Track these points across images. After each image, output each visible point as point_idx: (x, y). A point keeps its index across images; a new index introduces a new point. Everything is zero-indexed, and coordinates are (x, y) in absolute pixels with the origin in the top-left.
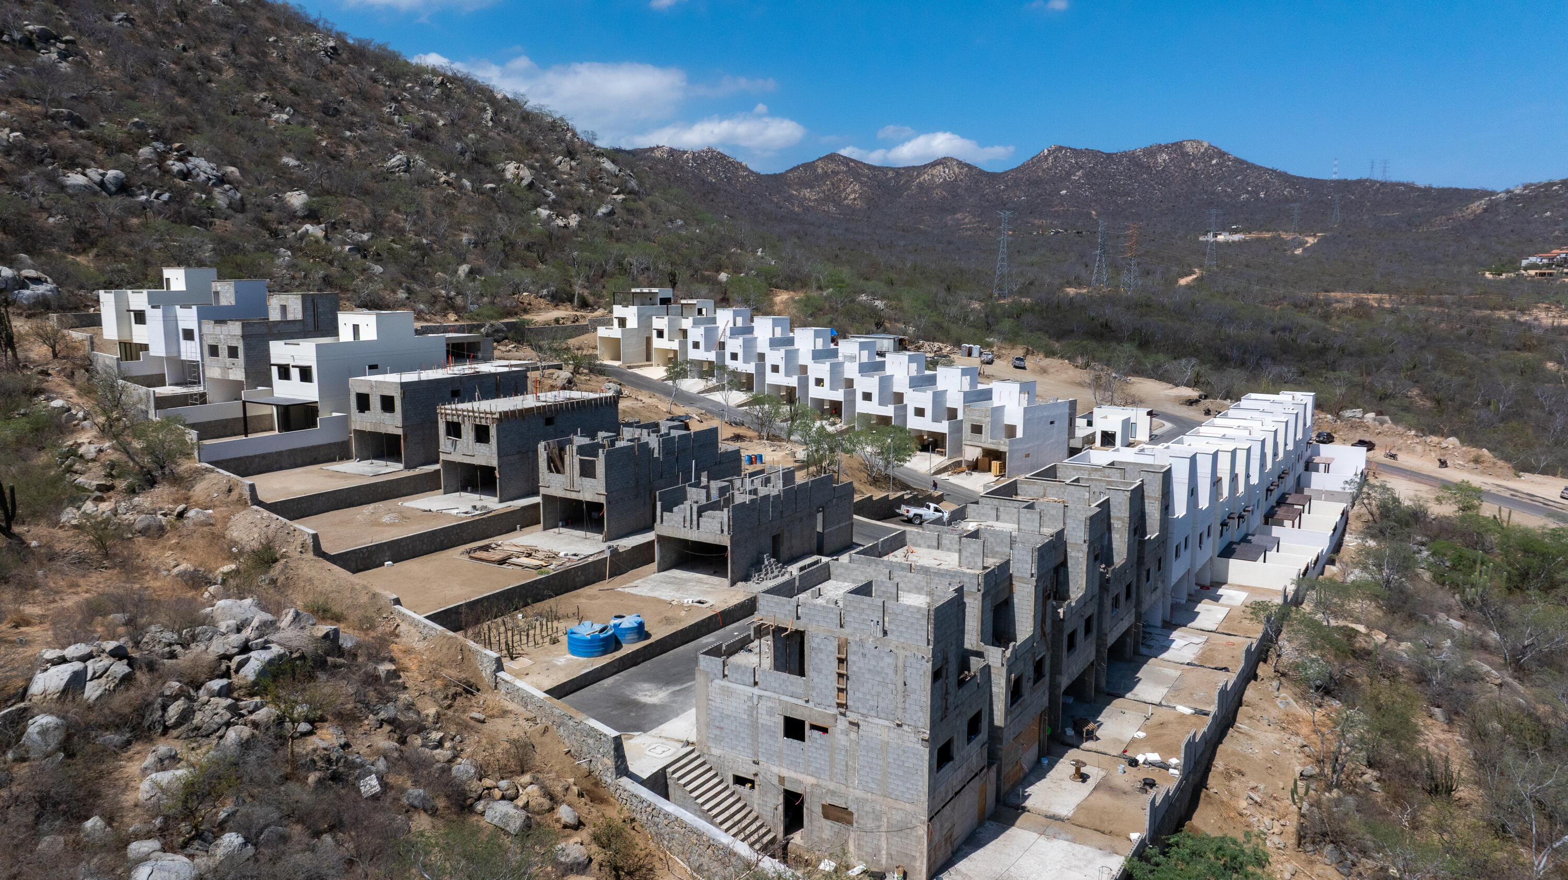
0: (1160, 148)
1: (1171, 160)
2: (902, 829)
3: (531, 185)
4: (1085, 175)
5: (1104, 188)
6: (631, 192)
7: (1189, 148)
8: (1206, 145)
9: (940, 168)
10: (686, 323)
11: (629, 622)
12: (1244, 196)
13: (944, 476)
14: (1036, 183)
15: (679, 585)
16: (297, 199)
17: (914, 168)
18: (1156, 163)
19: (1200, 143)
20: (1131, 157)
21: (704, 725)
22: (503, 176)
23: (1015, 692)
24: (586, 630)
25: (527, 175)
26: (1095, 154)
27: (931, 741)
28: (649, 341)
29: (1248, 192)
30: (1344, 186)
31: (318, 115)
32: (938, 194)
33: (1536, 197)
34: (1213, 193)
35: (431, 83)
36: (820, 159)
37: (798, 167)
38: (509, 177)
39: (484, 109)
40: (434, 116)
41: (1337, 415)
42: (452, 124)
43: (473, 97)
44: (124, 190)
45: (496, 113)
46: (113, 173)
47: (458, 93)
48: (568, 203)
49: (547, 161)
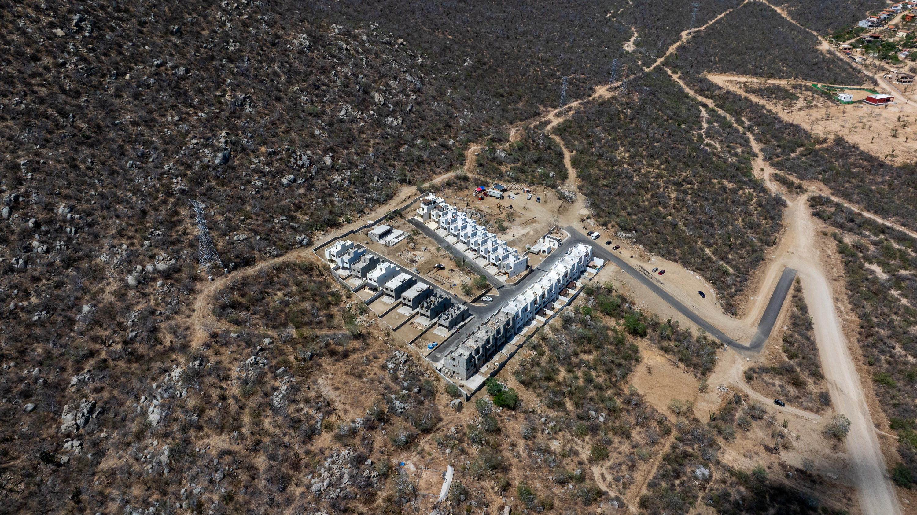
2: (464, 375)
3: (384, 104)
6: (418, 91)
11: (435, 342)
16: (328, 160)
21: (445, 363)
22: (374, 102)
23: (479, 359)
24: (431, 344)
25: (382, 99)
27: (466, 367)
28: (430, 215)
31: (314, 91)
35: (342, 48)
38: (376, 101)
39: (362, 60)
40: (346, 70)
41: (616, 233)
42: (353, 74)
43: (358, 52)
44: (295, 181)
45: (367, 58)
46: (292, 177)
47: (352, 52)
48: (397, 109)
49: (387, 84)
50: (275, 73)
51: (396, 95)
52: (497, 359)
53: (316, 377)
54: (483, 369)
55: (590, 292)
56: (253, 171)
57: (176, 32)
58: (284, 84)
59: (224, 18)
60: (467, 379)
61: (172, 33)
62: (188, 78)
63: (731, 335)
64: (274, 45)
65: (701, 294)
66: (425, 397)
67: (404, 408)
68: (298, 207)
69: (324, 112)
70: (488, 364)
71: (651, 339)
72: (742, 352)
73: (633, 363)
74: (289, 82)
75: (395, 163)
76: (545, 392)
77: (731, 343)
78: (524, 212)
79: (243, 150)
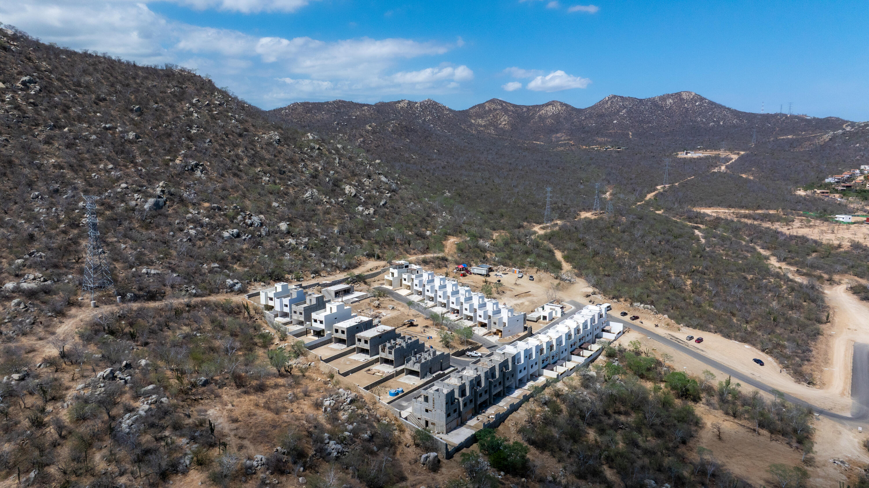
0: (669, 96)
1: (674, 103)
2: (442, 426)
3: (355, 195)
4: (627, 112)
5: (637, 119)
6: (394, 191)
7: (684, 96)
8: (693, 94)
9: (551, 107)
10: (413, 276)
11: (400, 389)
12: (711, 124)
13: (485, 337)
14: (601, 116)
15: (410, 379)
16: (284, 226)
17: (537, 106)
18: (666, 104)
19: (690, 93)
20: (653, 101)
21: (413, 409)
22: (344, 192)
23: (465, 405)
24: (393, 391)
25: (353, 191)
26: (633, 99)
27: (446, 413)
28: (401, 280)
29: (714, 121)
30: (767, 117)
31: (278, 175)
32: (549, 121)
33: (857, 133)
34: (695, 121)
35: (314, 148)
36: (487, 102)
37: (475, 107)
38: (347, 192)
39: (335, 159)
40: (317, 165)
41: (631, 304)
42: (324, 168)
43: (330, 153)
44: (238, 235)
45: (340, 159)
46: (235, 231)
47: (325, 151)
48: (369, 202)
49: (360, 181)
50: (237, 156)
51: (367, 191)
52: (492, 412)
53: (207, 407)
54: (473, 422)
55: (611, 355)
56: (188, 221)
57: (136, 111)
58: (246, 165)
59: (192, 109)
60: (448, 432)
61: (132, 110)
62: (136, 143)
63: (818, 404)
64: (240, 135)
65: (759, 362)
66: (381, 447)
67: (342, 453)
68: (237, 259)
69: (287, 194)
70: (480, 417)
71: (708, 404)
72: (845, 422)
73: (694, 428)
74: (252, 164)
75: (363, 240)
76: (569, 457)
77: (821, 412)
78: (516, 287)
79: (182, 201)
